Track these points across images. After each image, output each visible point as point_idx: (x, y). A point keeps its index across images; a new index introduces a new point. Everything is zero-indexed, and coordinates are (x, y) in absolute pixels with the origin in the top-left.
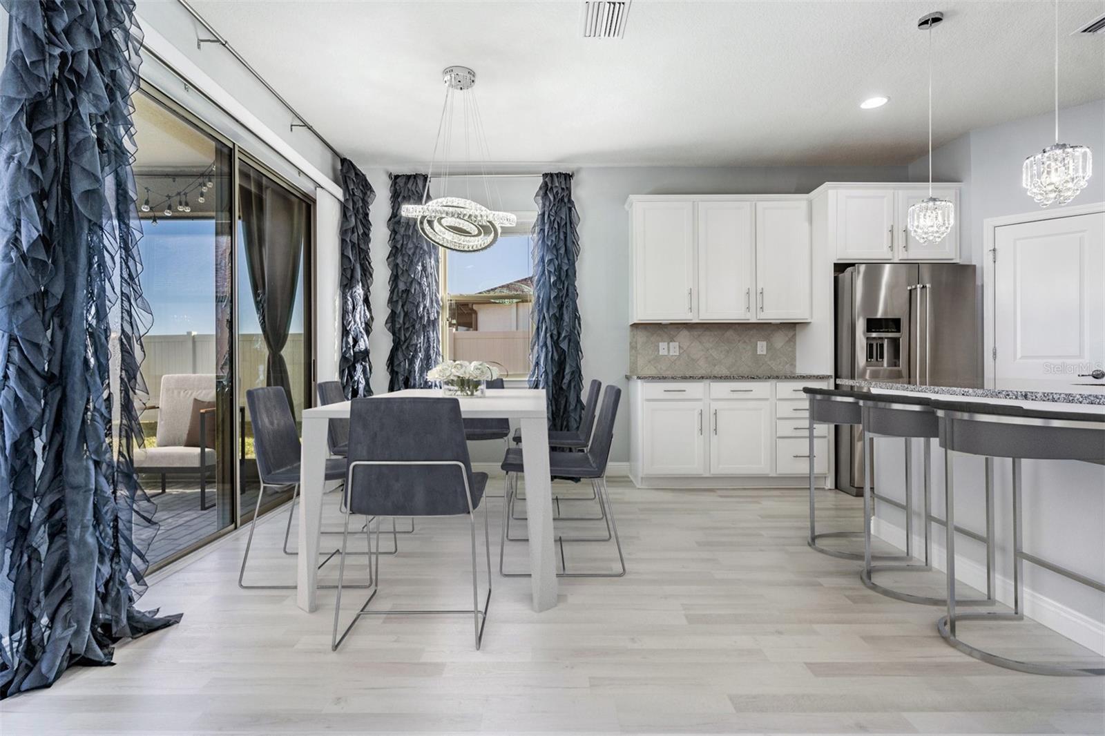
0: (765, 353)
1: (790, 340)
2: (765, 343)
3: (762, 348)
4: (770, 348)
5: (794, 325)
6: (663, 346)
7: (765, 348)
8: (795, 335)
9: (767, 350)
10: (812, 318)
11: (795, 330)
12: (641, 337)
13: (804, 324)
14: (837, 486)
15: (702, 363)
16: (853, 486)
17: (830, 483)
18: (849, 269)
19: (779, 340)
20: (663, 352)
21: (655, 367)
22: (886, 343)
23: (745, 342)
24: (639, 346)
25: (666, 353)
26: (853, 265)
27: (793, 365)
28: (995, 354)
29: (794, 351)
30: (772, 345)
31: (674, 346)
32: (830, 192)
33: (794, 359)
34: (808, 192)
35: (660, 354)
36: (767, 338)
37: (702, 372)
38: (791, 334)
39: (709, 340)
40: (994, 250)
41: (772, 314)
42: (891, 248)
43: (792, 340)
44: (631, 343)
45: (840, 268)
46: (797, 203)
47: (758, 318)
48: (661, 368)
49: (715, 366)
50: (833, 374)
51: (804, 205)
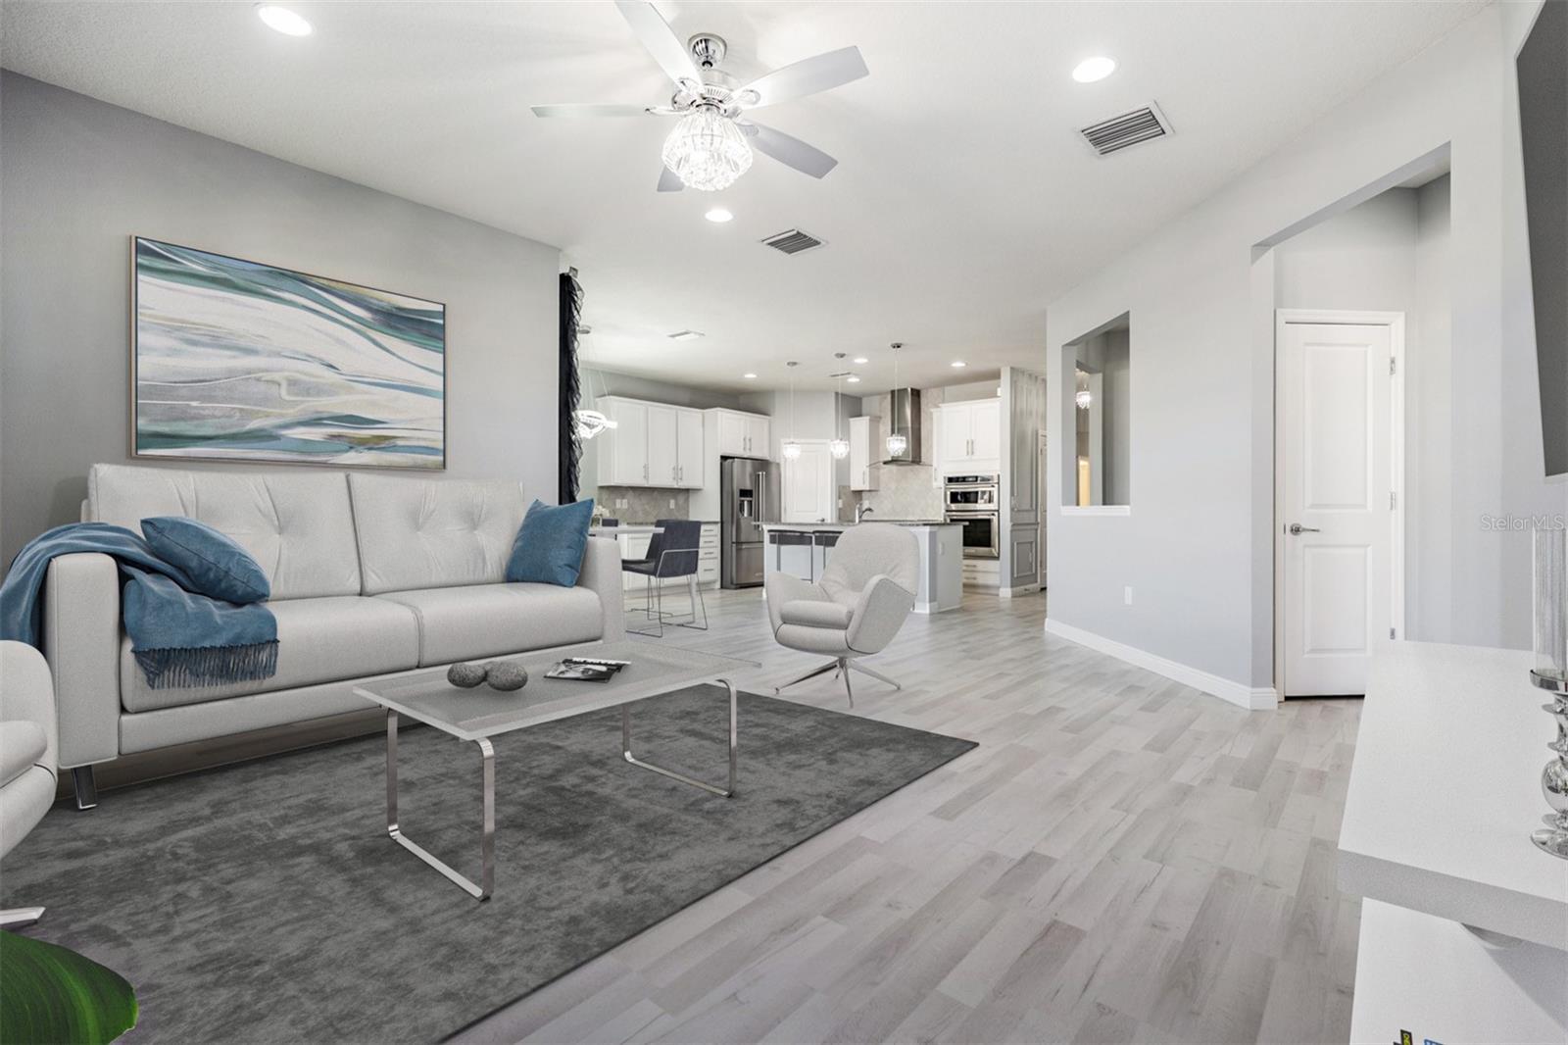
0: (673, 507)
1: (686, 500)
2: (674, 501)
3: (672, 504)
4: (676, 504)
5: (687, 490)
6: (618, 501)
7: (674, 504)
9: (675, 506)
10: (706, 486)
11: (688, 493)
12: (605, 495)
13: (697, 490)
14: (722, 587)
15: (640, 513)
16: (733, 584)
17: (718, 585)
18: (729, 461)
19: (681, 498)
20: (618, 506)
21: (613, 516)
22: (746, 502)
23: (663, 500)
24: (604, 502)
25: (620, 507)
26: (733, 458)
27: (688, 516)
28: (786, 510)
29: (688, 506)
30: (677, 502)
31: (625, 501)
32: (719, 413)
33: (688, 512)
34: (703, 408)
36: (675, 498)
37: (640, 520)
38: (686, 495)
39: (644, 499)
40: (784, 456)
41: (682, 485)
42: (744, 449)
43: (688, 498)
44: (598, 499)
45: (724, 458)
46: (696, 413)
47: (678, 485)
49: (647, 516)
50: (719, 520)
51: (700, 416)
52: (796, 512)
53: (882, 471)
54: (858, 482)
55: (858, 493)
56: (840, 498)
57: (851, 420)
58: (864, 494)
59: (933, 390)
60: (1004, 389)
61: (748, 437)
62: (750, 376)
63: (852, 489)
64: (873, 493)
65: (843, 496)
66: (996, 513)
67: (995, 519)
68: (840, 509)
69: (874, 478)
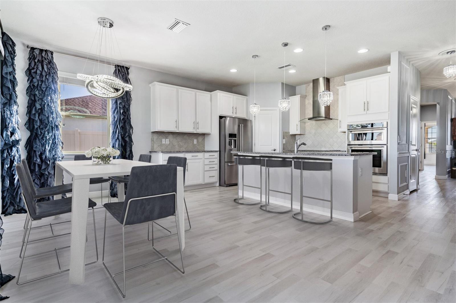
0: (196, 143)
1: (203, 139)
2: (196, 140)
3: (195, 141)
4: (198, 142)
6: (163, 140)
8: (204, 138)
9: (197, 143)
10: (211, 132)
11: (204, 136)
12: (155, 136)
13: (208, 134)
14: (220, 185)
15: (177, 147)
16: (225, 184)
17: (218, 184)
18: (224, 118)
19: (200, 139)
20: (163, 142)
21: (161, 148)
22: (233, 140)
23: (190, 139)
24: (155, 140)
25: (165, 143)
26: (225, 117)
27: (204, 148)
28: (255, 144)
29: (204, 142)
31: (167, 140)
32: (218, 93)
33: (204, 145)
34: (211, 92)
35: (163, 143)
36: (197, 139)
37: (177, 150)
38: (203, 137)
39: (179, 139)
40: (255, 116)
41: (200, 131)
42: (233, 113)
43: (204, 139)
44: (151, 139)
45: (221, 117)
46: (207, 94)
47: (196, 131)
48: (163, 149)
49: (181, 148)
50: (219, 150)
51: (209, 95)
52: (261, 145)
53: (307, 124)
54: (294, 130)
55: (294, 136)
57: (290, 97)
58: (297, 136)
59: (337, 78)
60: (393, 68)
61: (235, 107)
62: (234, 71)
63: (290, 134)
64: (302, 136)
65: (285, 137)
66: (385, 146)
67: (384, 149)
68: (284, 144)
69: (303, 128)
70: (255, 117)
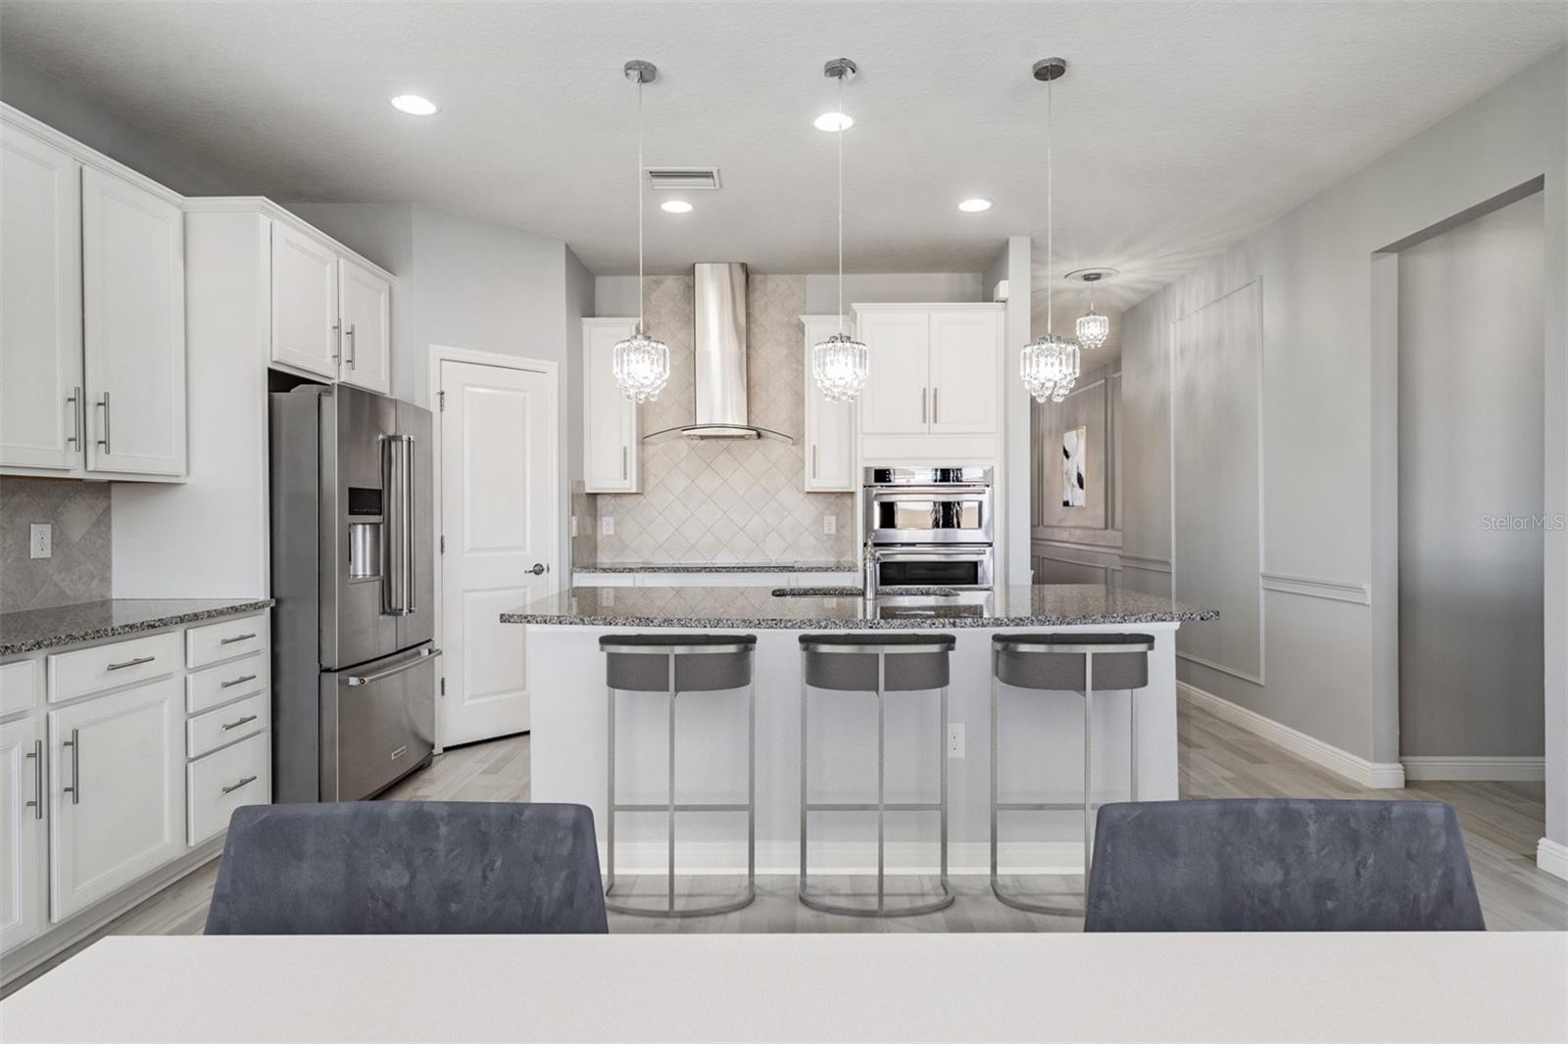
0: (47, 554)
1: (97, 523)
2: (47, 529)
3: (40, 541)
4: (57, 542)
5: (102, 489)
7: (48, 541)
8: (107, 511)
9: (55, 544)
10: (188, 473)
11: (109, 497)
19: (78, 518)
27: (106, 580)
29: (107, 546)
30: (62, 532)
32: (264, 221)
33: (106, 565)
34: (186, 196)
36: (52, 517)
38: (100, 506)
40: (441, 393)
42: (337, 358)
43: (104, 520)
45: (282, 381)
46: (163, 204)
47: (90, 468)
50: (260, 592)
51: (175, 216)
52: (472, 550)
54: (605, 473)
56: (573, 515)
57: (585, 320)
59: (777, 278)
60: (1015, 284)
61: (345, 329)
62: (414, 104)
63: (587, 490)
65: (575, 505)
66: (988, 551)
68: (573, 538)
70: (442, 398)
